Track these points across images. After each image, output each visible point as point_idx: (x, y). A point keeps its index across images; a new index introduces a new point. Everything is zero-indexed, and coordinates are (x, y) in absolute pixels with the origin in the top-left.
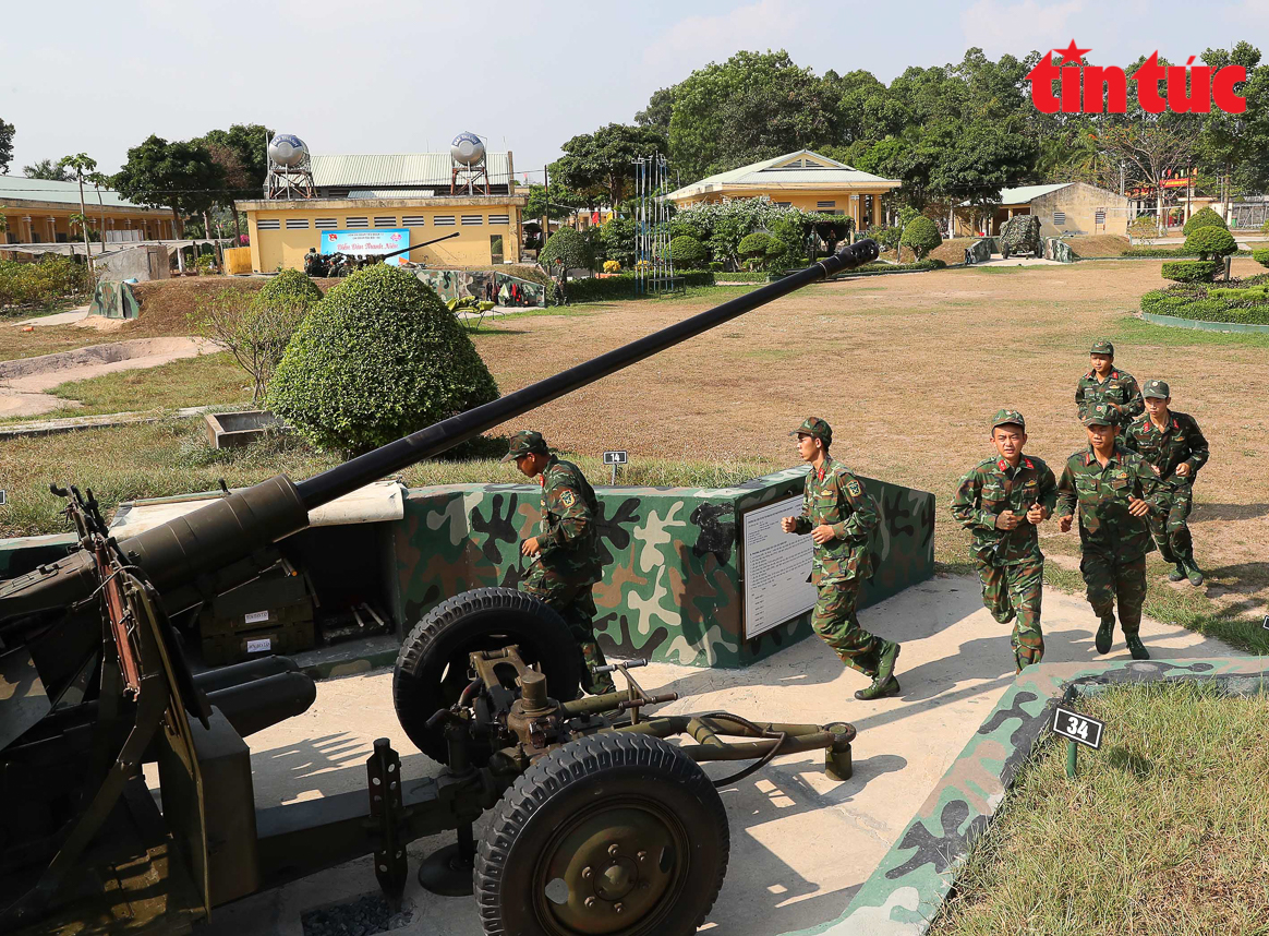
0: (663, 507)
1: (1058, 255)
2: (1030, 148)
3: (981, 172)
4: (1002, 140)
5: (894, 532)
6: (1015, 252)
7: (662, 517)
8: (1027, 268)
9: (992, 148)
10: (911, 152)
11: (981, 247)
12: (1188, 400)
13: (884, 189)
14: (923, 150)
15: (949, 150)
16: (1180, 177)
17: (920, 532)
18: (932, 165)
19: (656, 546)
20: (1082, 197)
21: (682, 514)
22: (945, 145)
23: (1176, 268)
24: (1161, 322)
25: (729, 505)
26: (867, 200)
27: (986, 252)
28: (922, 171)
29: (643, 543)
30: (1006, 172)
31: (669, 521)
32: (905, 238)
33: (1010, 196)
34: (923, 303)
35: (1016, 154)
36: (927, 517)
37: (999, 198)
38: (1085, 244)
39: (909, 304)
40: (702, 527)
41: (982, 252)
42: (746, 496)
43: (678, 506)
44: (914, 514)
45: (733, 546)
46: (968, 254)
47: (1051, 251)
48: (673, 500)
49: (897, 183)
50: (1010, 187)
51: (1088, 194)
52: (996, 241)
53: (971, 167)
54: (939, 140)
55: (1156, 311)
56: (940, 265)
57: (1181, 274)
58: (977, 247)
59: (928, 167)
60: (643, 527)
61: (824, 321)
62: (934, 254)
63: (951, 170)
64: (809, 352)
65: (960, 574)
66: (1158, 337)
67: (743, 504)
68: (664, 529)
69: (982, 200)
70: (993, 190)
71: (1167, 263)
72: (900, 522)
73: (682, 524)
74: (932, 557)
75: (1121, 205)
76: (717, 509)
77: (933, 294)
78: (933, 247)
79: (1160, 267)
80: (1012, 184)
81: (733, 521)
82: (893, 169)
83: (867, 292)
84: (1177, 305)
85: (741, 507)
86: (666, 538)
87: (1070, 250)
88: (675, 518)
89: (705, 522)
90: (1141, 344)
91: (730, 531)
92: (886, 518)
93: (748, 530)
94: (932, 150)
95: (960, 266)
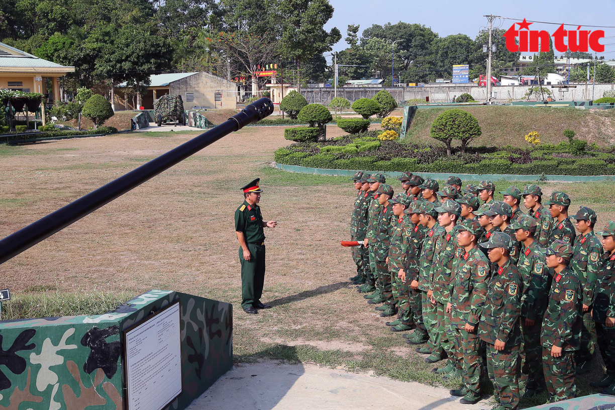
0: (56, 334)
1: (198, 123)
2: (169, 46)
3: (134, 63)
4: (149, 40)
5: (211, 335)
6: (165, 121)
7: (55, 343)
8: (178, 133)
9: (142, 45)
10: (80, 45)
11: (142, 118)
12: (336, 223)
13: (61, 73)
14: (89, 45)
15: (109, 45)
16: (266, 70)
17: (224, 334)
18: (97, 56)
19: (51, 368)
20: (205, 82)
21: (74, 339)
22: (105, 42)
23: (294, 132)
24: (292, 170)
25: (115, 327)
26: (48, 80)
27: (146, 122)
28: (89, 60)
29: (38, 366)
30: (154, 64)
31: (62, 345)
32: (86, 110)
33: (157, 80)
34: (114, 159)
35: (160, 51)
36: (228, 323)
37: (148, 82)
38: (216, 115)
39: (102, 161)
40: (92, 348)
41: (143, 121)
42: (126, 319)
43: (70, 332)
44: (222, 321)
45: (119, 361)
46: (133, 123)
47: (193, 120)
48: (64, 328)
49: (72, 69)
50: (156, 74)
51: (209, 81)
52: (150, 113)
53: (126, 60)
54: (101, 37)
55: (287, 162)
56: (113, 131)
57: (298, 136)
58: (139, 118)
59: (94, 57)
60: (38, 353)
61: (41, 176)
62: (108, 123)
63: (110, 61)
64: (41, 200)
65: (250, 362)
66: (292, 180)
67: (125, 326)
68: (58, 353)
69: (135, 83)
70: (145, 77)
71: (288, 129)
72: (215, 328)
73: (74, 347)
74: (232, 351)
75: (232, 88)
76: (105, 332)
77: (118, 153)
78: (107, 117)
79: (284, 132)
80: (157, 73)
81: (119, 340)
82: (65, 58)
83: (64, 152)
84: (301, 158)
85: (123, 328)
86: (60, 360)
87: (206, 120)
88: (68, 342)
89: (94, 343)
90: (285, 186)
91: (116, 349)
92: (207, 326)
93: (129, 346)
94: (95, 45)
95: (128, 132)
